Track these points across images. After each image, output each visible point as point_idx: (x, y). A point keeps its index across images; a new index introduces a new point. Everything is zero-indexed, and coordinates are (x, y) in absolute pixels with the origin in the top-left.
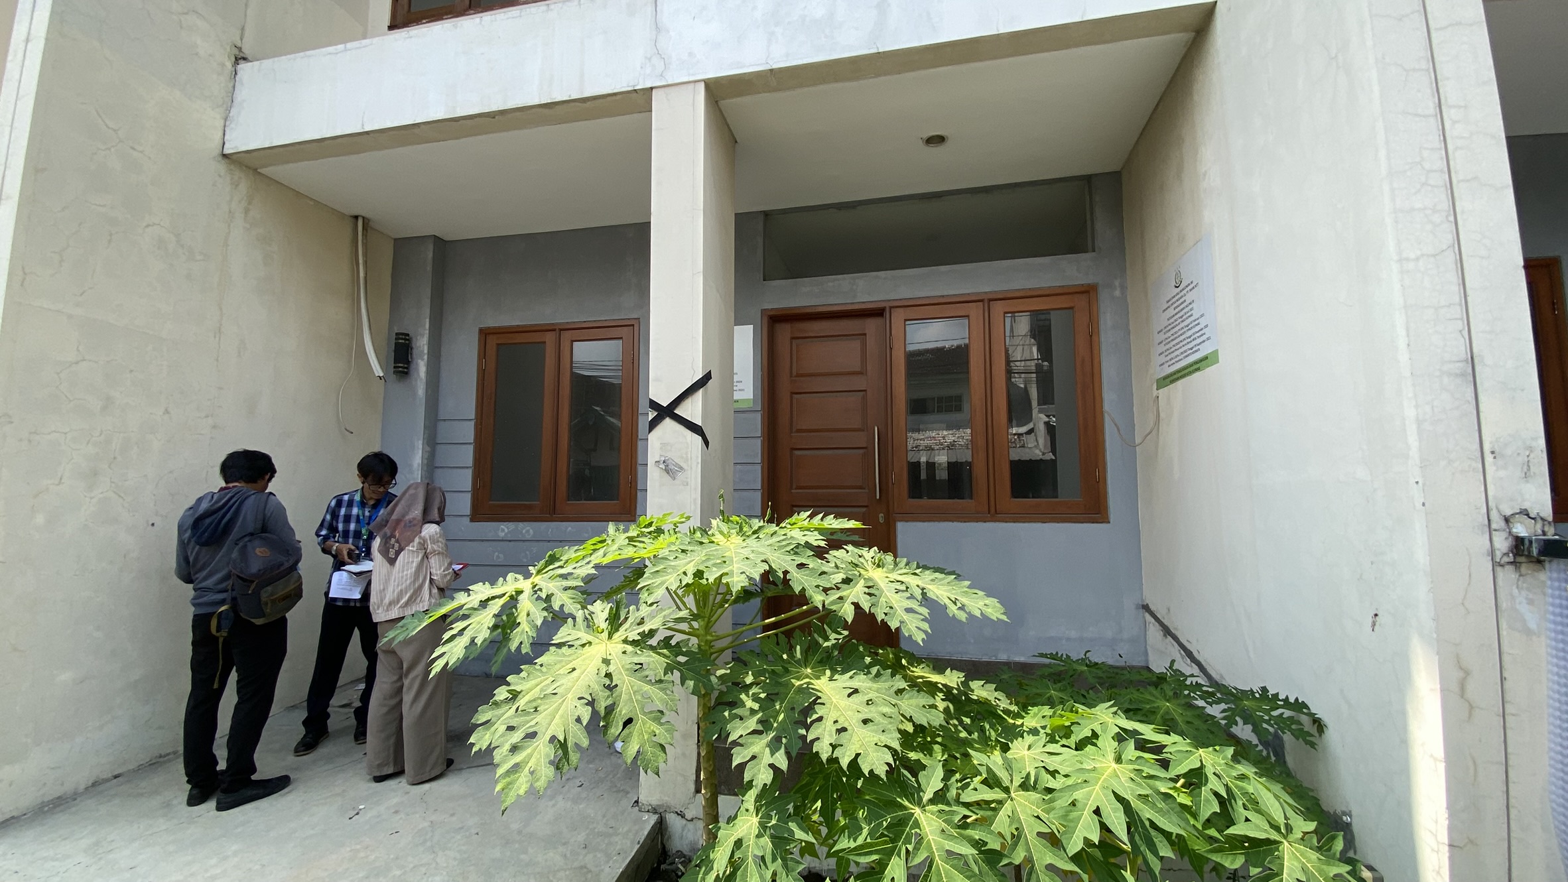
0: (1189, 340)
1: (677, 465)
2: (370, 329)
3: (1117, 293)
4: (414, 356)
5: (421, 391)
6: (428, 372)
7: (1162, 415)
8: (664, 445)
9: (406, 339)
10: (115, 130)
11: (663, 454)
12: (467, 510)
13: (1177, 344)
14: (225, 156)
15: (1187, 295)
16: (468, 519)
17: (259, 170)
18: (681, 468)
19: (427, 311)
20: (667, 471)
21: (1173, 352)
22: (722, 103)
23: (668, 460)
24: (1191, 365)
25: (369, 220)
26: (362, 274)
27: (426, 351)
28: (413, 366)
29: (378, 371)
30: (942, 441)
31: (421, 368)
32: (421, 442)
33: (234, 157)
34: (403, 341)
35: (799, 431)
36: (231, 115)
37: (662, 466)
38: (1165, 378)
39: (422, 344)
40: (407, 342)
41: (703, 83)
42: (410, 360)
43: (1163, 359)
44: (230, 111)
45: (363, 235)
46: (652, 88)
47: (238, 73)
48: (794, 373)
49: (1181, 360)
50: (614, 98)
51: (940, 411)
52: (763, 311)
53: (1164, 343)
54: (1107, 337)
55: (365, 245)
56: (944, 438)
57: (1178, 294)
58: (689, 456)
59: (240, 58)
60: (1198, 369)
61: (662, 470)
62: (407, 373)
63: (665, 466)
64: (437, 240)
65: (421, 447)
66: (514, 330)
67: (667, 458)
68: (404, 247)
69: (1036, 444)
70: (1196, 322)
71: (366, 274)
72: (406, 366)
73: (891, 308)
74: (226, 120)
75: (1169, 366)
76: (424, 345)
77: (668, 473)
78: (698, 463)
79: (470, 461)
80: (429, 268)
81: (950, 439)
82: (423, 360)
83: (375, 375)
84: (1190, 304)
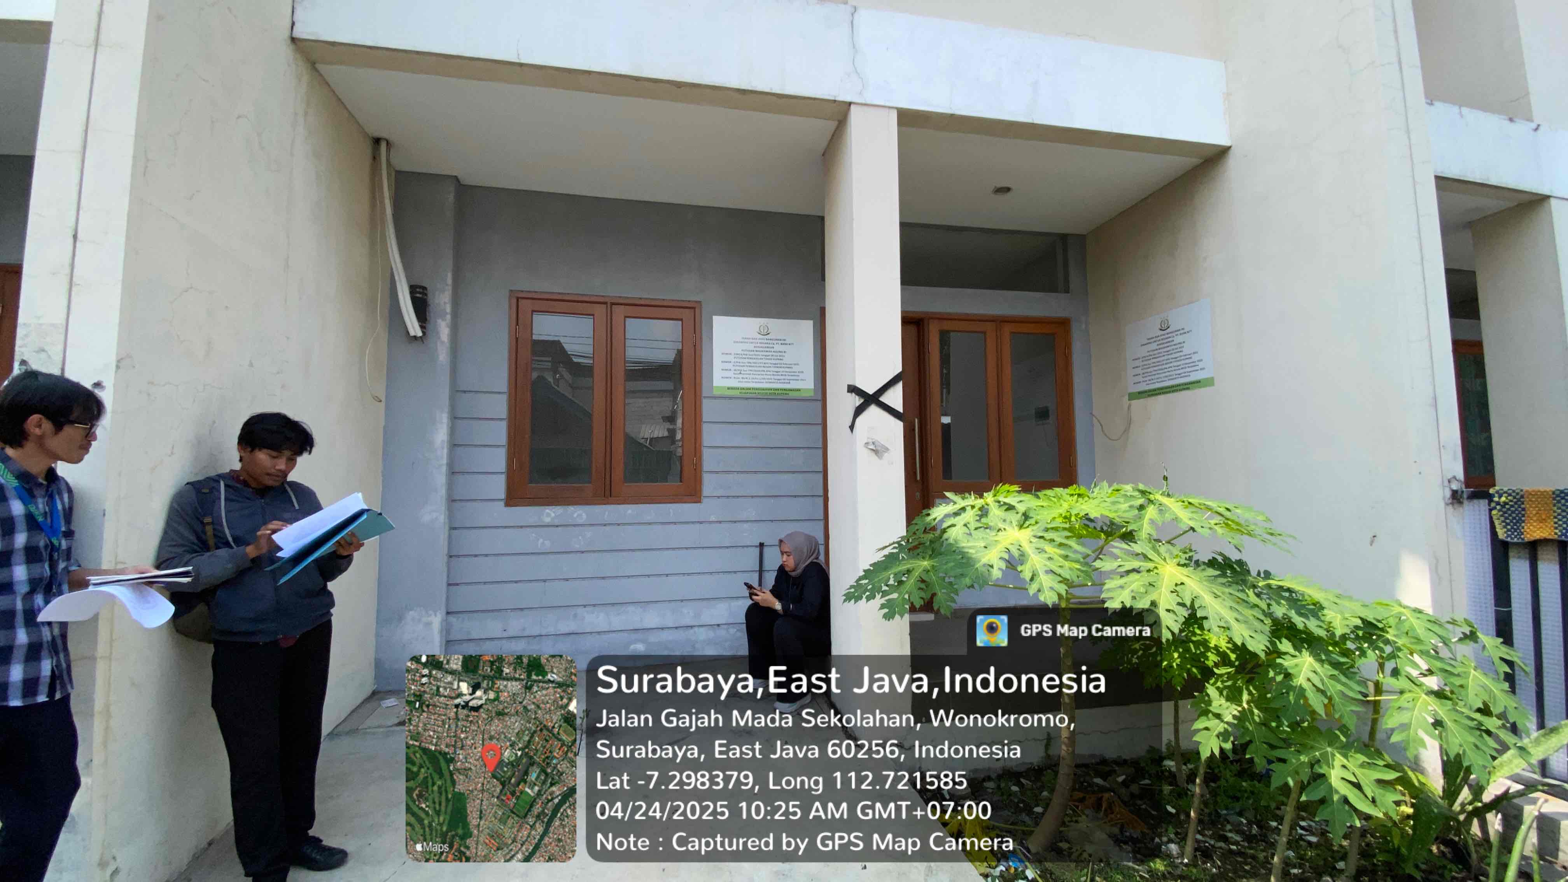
0: (1177, 368)
1: (883, 446)
3: (1083, 326)
4: (432, 315)
5: (443, 356)
6: (451, 335)
7: (1135, 419)
8: (871, 428)
9: (423, 294)
11: (870, 436)
12: (502, 495)
13: (1160, 369)
14: (293, 40)
15: (1176, 337)
16: (502, 503)
17: (316, 65)
18: (887, 449)
19: (449, 263)
20: (874, 451)
21: (1153, 375)
23: (875, 441)
24: (1177, 386)
25: (392, 146)
27: (447, 310)
28: (430, 326)
29: (416, 330)
31: (443, 329)
32: (445, 416)
33: (299, 44)
34: (420, 295)
37: (869, 448)
38: (1142, 393)
39: (444, 302)
40: (425, 297)
41: (896, 110)
42: (427, 319)
43: (1139, 379)
46: (850, 104)
53: (1142, 368)
55: (388, 175)
57: (1164, 335)
58: (892, 439)
60: (1186, 389)
61: (868, 451)
63: (872, 447)
64: (457, 182)
65: (445, 420)
66: (556, 298)
70: (1187, 357)
73: (929, 319)
75: (1148, 384)
76: (446, 304)
77: (875, 454)
78: (900, 444)
79: (503, 439)
80: (450, 213)
82: (443, 319)
84: (1179, 343)
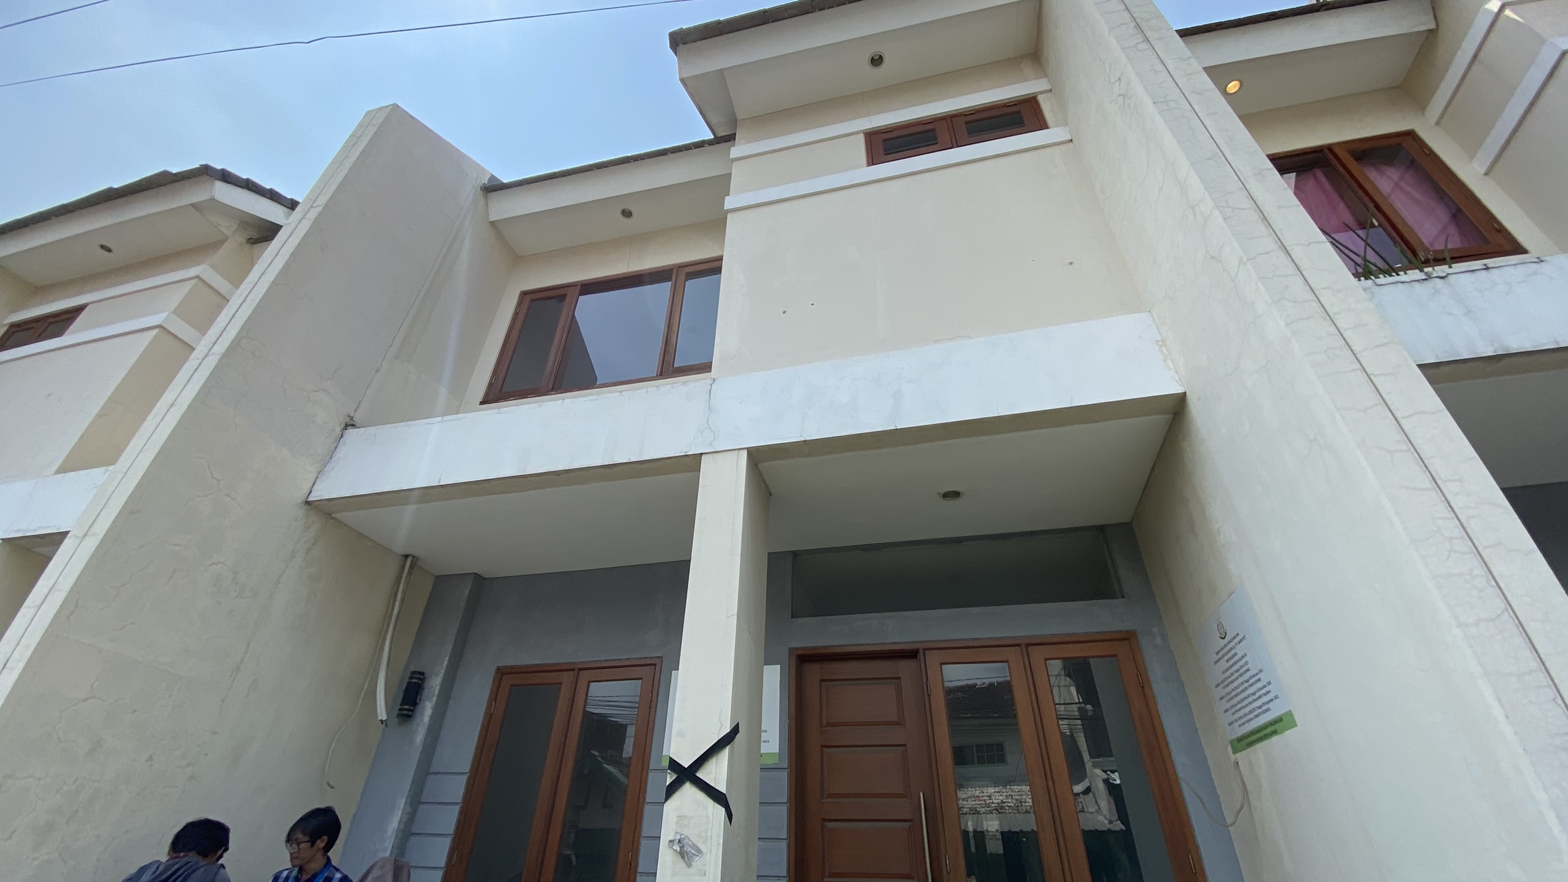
0: (1254, 697)
1: (694, 846)
2: (388, 667)
3: (1158, 641)
4: (423, 697)
5: (419, 738)
6: (432, 717)
7: (1250, 787)
8: (681, 818)
9: (420, 679)
10: (218, 480)
11: (679, 830)
13: (1242, 700)
14: (307, 503)
15: (1237, 647)
17: (333, 515)
18: (699, 851)
19: (449, 648)
20: (682, 854)
21: (1239, 710)
22: (760, 466)
23: (684, 838)
24: (1265, 727)
25: (417, 559)
26: (396, 611)
27: (437, 692)
28: (419, 708)
29: (382, 714)
30: (988, 802)
31: (427, 709)
32: (403, 801)
33: (315, 504)
34: (416, 681)
35: (830, 796)
36: (325, 469)
37: (677, 847)
38: (1240, 740)
39: (435, 684)
40: (420, 682)
41: (746, 450)
42: (418, 701)
43: (1229, 717)
44: (325, 466)
45: (408, 573)
46: (702, 454)
47: (344, 436)
48: (824, 724)
49: (1251, 719)
50: (668, 461)
51: (981, 761)
52: (790, 649)
53: (1226, 699)
54: (1161, 690)
55: (407, 583)
56: (990, 797)
57: (1226, 646)
58: (709, 834)
59: (350, 424)
60: (1275, 733)
61: (675, 853)
62: (409, 716)
63: (681, 847)
64: (477, 577)
65: (402, 806)
66: (535, 669)
67: (683, 837)
68: (443, 582)
69: (1097, 807)
70: (1257, 678)
71: (399, 612)
72: (412, 708)
73: (925, 650)
74: (319, 473)
75: (1240, 726)
76: (436, 685)
77: (683, 857)
78: (719, 844)
79: (450, 827)
80: (462, 605)
81: (996, 799)
82: (431, 702)
83: (377, 718)
84: (1243, 657)
